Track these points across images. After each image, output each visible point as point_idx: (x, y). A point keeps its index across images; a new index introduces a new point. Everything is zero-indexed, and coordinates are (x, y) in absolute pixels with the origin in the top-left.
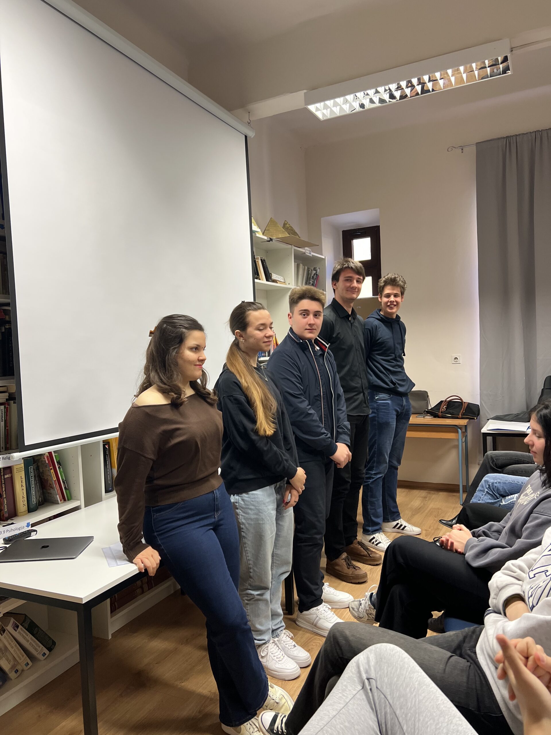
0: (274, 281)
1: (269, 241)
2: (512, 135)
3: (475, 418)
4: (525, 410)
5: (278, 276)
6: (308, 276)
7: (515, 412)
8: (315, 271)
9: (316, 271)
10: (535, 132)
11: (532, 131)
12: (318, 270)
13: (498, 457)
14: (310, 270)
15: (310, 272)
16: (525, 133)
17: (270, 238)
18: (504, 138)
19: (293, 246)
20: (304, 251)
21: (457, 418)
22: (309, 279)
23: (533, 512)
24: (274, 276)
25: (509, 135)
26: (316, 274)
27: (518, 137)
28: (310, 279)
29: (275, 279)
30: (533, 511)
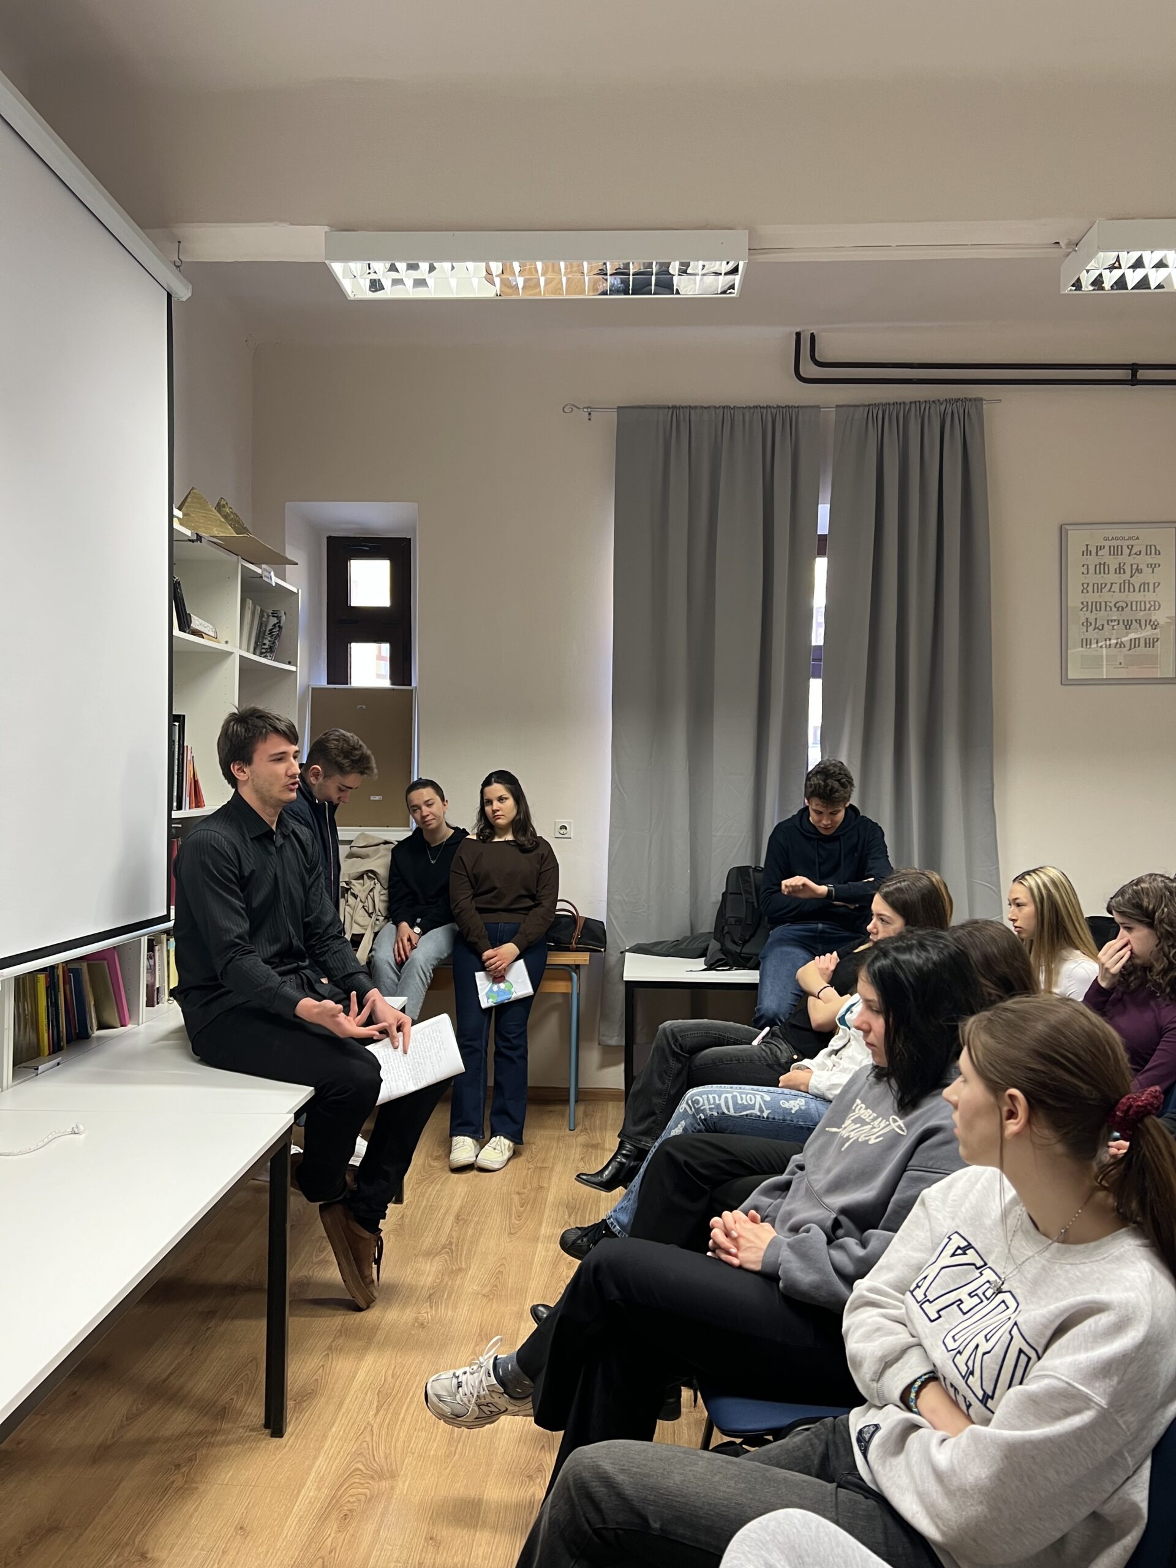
0: (196, 633)
1: (193, 541)
2: (683, 405)
3: (603, 950)
4: (689, 934)
5: (203, 622)
6: (260, 628)
7: (670, 936)
8: (275, 618)
9: (279, 618)
10: (724, 408)
11: (717, 406)
12: (283, 618)
13: (683, 1031)
14: (266, 616)
15: (264, 619)
16: (706, 406)
17: (197, 534)
18: (669, 407)
19: (240, 557)
20: (259, 571)
21: (568, 950)
22: (262, 635)
23: (908, 1169)
24: (196, 623)
25: (678, 405)
26: (279, 627)
27: (693, 412)
28: (264, 634)
29: (197, 628)
30: (906, 1166)
